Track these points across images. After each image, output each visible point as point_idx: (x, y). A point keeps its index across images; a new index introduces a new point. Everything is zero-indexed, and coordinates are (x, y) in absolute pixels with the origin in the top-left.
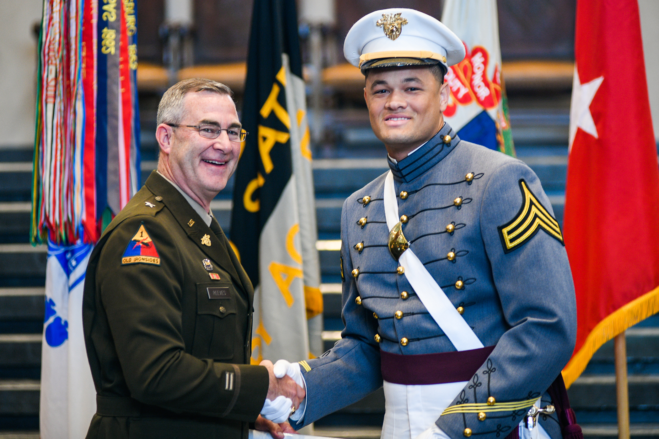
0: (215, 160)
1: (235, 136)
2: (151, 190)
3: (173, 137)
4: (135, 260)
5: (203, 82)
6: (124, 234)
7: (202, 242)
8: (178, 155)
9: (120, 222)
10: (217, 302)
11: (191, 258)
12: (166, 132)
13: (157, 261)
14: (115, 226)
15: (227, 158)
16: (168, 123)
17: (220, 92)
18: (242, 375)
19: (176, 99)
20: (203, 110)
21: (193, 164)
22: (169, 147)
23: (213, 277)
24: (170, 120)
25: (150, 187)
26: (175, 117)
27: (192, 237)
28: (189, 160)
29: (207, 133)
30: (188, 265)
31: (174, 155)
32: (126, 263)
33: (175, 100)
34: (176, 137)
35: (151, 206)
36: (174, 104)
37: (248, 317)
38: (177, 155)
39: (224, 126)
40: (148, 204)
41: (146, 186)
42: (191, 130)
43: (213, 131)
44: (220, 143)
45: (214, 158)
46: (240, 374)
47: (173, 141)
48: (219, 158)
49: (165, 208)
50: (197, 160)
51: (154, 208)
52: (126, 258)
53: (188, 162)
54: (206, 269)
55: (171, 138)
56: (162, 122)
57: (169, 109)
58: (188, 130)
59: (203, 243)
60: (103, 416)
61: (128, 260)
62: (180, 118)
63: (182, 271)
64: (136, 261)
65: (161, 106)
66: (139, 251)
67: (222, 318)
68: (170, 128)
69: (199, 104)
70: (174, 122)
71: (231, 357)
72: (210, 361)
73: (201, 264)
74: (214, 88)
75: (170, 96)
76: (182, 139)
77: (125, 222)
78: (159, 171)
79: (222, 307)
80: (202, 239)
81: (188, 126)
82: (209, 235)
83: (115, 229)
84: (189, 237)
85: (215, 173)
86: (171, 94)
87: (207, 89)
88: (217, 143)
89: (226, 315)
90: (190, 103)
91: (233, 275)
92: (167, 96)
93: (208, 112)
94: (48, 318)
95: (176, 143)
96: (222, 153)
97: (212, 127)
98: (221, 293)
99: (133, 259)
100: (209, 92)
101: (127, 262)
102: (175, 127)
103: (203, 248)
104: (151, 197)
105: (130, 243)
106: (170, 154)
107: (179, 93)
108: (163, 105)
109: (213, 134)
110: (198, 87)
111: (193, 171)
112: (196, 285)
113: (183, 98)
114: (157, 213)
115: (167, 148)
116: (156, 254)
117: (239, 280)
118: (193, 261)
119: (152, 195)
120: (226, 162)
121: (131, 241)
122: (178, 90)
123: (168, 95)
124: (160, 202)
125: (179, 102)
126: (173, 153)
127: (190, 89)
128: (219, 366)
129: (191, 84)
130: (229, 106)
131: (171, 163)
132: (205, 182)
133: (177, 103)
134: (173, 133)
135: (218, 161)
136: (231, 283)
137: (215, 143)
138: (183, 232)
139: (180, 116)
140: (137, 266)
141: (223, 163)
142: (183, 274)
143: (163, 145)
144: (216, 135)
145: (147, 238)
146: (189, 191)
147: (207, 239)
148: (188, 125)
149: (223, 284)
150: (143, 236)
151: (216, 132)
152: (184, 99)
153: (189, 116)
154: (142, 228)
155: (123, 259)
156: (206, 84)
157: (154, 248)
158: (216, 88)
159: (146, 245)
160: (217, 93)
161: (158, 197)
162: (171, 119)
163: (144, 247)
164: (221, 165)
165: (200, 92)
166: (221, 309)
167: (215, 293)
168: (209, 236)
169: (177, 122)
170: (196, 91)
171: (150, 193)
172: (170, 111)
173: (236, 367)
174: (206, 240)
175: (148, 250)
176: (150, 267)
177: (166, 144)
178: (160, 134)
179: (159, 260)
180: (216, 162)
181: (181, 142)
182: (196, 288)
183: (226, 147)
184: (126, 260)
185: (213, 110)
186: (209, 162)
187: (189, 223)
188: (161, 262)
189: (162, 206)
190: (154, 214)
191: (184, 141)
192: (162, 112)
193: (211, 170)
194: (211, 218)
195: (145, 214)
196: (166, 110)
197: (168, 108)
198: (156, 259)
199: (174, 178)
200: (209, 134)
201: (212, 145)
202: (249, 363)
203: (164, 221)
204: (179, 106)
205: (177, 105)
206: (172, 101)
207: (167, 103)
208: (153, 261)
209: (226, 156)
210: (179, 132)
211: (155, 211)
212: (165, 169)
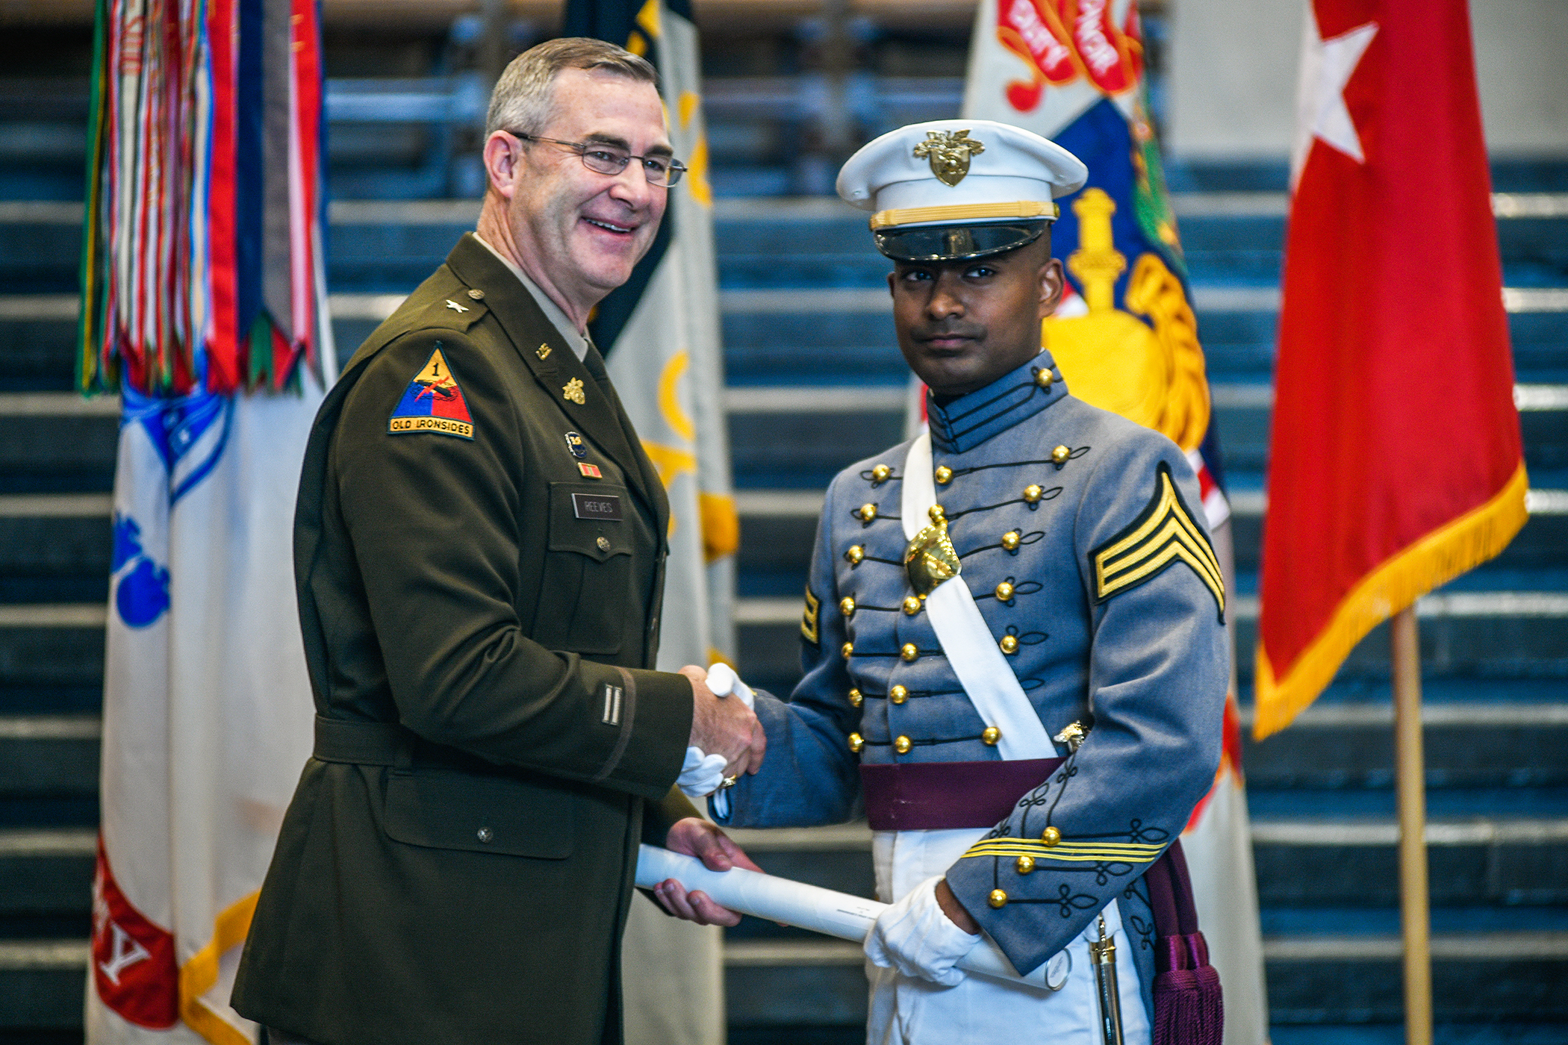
0: (611, 222)
1: (658, 174)
2: (460, 275)
3: (523, 162)
4: (419, 424)
5: (598, 48)
6: (397, 366)
7: (565, 394)
8: (531, 204)
9: (388, 341)
10: (590, 525)
11: (539, 426)
12: (508, 148)
13: (468, 430)
14: (377, 348)
15: (635, 219)
16: (515, 130)
17: (635, 73)
18: (639, 695)
19: (536, 79)
20: (596, 112)
21: (561, 225)
22: (511, 184)
23: (587, 472)
24: (520, 125)
25: (457, 268)
26: (530, 119)
27: (544, 381)
28: (554, 216)
29: (598, 162)
30: (533, 441)
31: (521, 203)
32: (399, 429)
33: (534, 81)
34: (530, 164)
35: (460, 308)
36: (530, 89)
37: (656, 565)
38: (529, 202)
39: (637, 150)
40: (453, 304)
41: (449, 266)
42: (564, 151)
43: (612, 158)
44: (624, 186)
45: (609, 217)
46: (634, 692)
47: (523, 171)
48: (619, 219)
49: (490, 317)
50: (572, 218)
51: (464, 314)
52: (399, 420)
53: (551, 219)
54: (572, 453)
55: (518, 164)
56: (501, 128)
57: (520, 99)
58: (558, 151)
59: (567, 397)
60: (329, 762)
61: (403, 425)
62: (541, 123)
63: (521, 457)
64: (422, 428)
65: (499, 92)
66: (429, 405)
67: (600, 561)
68: (519, 142)
69: (586, 96)
70: (527, 131)
71: (615, 650)
72: (573, 656)
73: (563, 443)
74: (622, 65)
75: (523, 72)
76: (543, 168)
77: (401, 341)
78: (480, 235)
79: (603, 539)
80: (564, 388)
81: (558, 142)
82: (582, 380)
83: (377, 356)
84: (538, 382)
85: (608, 249)
86: (526, 68)
87: (606, 66)
88: (620, 186)
89: (609, 555)
90: (567, 92)
91: (627, 469)
92: (516, 72)
93: (604, 117)
94: (122, 562)
95: (529, 176)
96: (628, 208)
97: (613, 151)
98: (602, 507)
99: (414, 423)
100: (609, 72)
101: (402, 428)
102: (529, 140)
103: (567, 408)
104: (460, 290)
105: (410, 387)
106: (512, 199)
107: (544, 67)
108: (504, 89)
109: (612, 164)
110: (588, 57)
111: (560, 241)
112: (549, 486)
113: (552, 80)
114: (472, 326)
115: (506, 184)
116: (465, 414)
117: (641, 482)
118: (545, 435)
119: (461, 285)
120: (634, 229)
121: (412, 382)
122: (541, 61)
123: (519, 69)
124: (480, 301)
125: (543, 88)
126: (521, 198)
127: (568, 62)
128: (593, 671)
129: (572, 51)
130: (651, 107)
131: (514, 219)
132: (584, 266)
133: (537, 89)
134: (522, 154)
135: (618, 225)
136: (625, 488)
137: (614, 185)
138: (526, 371)
139: (543, 118)
140: (423, 438)
141: (627, 230)
142: (522, 463)
143: (498, 178)
144: (618, 169)
145: (447, 378)
146: (547, 284)
147: (576, 387)
148: (558, 139)
149: (606, 487)
150: (438, 373)
151: (618, 162)
152: (555, 81)
153: (563, 121)
154: (437, 355)
155: (393, 421)
156: (607, 53)
157: (460, 399)
158: (628, 65)
159: (445, 393)
160: (628, 76)
161: (476, 291)
162: (520, 122)
163: (441, 399)
164: (623, 233)
165: (591, 70)
166: (601, 541)
167: (588, 505)
168: (580, 383)
169: (536, 131)
170: (583, 68)
171: (457, 281)
172: (521, 105)
173: (626, 674)
174: (574, 391)
175: (448, 406)
176: (449, 443)
177: (504, 176)
178: (493, 153)
179: (471, 428)
180: (613, 227)
181: (540, 174)
182: (550, 493)
183: (639, 197)
184: (398, 424)
185: (617, 112)
186: (596, 225)
187: (540, 352)
188: (475, 433)
189: (481, 311)
190: (464, 329)
191: (548, 174)
192: (502, 105)
193: (601, 242)
194: (586, 343)
195: (445, 325)
196: (511, 101)
197: (516, 99)
198: (465, 425)
199: (517, 254)
200: (603, 165)
201: (608, 190)
202: (653, 667)
203: (485, 344)
204: (542, 96)
205: (538, 93)
206: (528, 83)
207: (514, 87)
208: (458, 429)
209: (635, 215)
210: (538, 154)
211: (465, 322)
212: (497, 231)
